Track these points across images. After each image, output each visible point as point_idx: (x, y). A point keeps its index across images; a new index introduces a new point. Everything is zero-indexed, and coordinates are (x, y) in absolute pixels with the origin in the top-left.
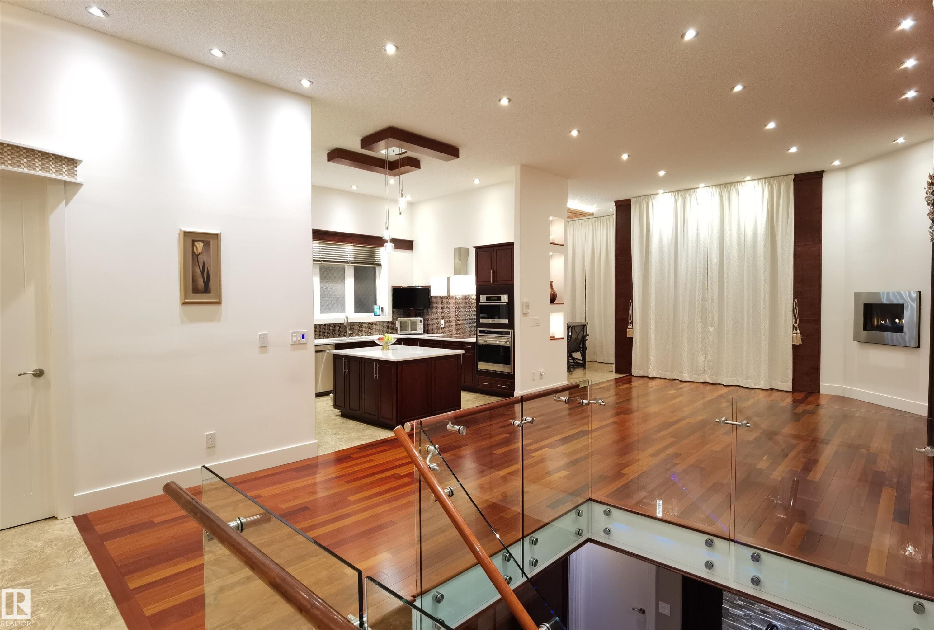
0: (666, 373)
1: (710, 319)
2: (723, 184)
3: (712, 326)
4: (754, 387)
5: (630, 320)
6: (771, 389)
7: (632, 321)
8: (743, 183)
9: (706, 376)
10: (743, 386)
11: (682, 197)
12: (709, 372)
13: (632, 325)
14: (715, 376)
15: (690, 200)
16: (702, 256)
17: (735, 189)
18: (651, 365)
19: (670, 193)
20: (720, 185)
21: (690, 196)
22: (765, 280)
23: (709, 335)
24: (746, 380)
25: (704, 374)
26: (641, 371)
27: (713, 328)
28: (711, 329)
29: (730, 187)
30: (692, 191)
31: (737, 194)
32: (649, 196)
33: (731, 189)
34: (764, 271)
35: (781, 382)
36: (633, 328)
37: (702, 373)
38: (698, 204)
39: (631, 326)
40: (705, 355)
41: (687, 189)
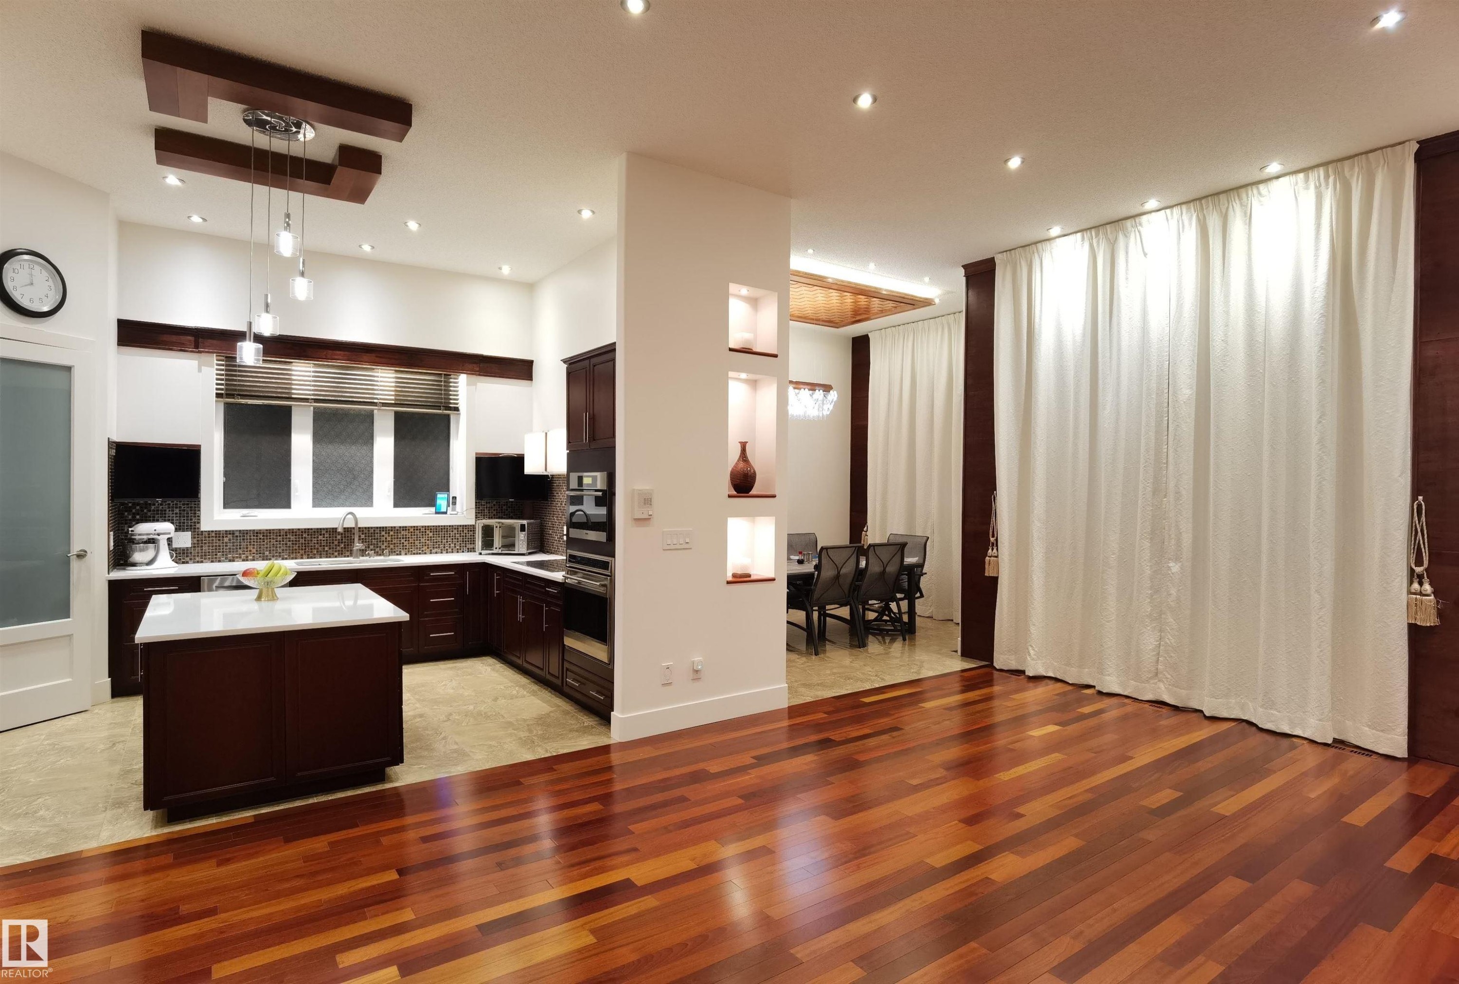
0: (1068, 668)
1: (1173, 542)
2: (1206, 197)
3: (1177, 559)
4: (1290, 732)
5: (993, 536)
6: (1339, 743)
7: (997, 540)
8: (1262, 187)
9: (1161, 685)
10: (1258, 724)
11: (1108, 240)
12: (1169, 676)
13: (997, 549)
14: (1184, 689)
15: (1127, 247)
16: (1154, 385)
17: (1241, 204)
18: (1031, 646)
19: (1079, 235)
20: (1200, 199)
21: (1126, 236)
22: (1321, 441)
23: (1168, 583)
24: (1266, 708)
25: (1156, 681)
27: (1180, 564)
28: (1175, 567)
29: (1226, 202)
30: (1129, 223)
31: (1246, 216)
32: (1033, 245)
33: (1228, 208)
34: (1320, 417)
36: (997, 557)
37: (1151, 678)
38: (1145, 254)
39: (995, 550)
40: (1161, 631)
41: (1118, 221)
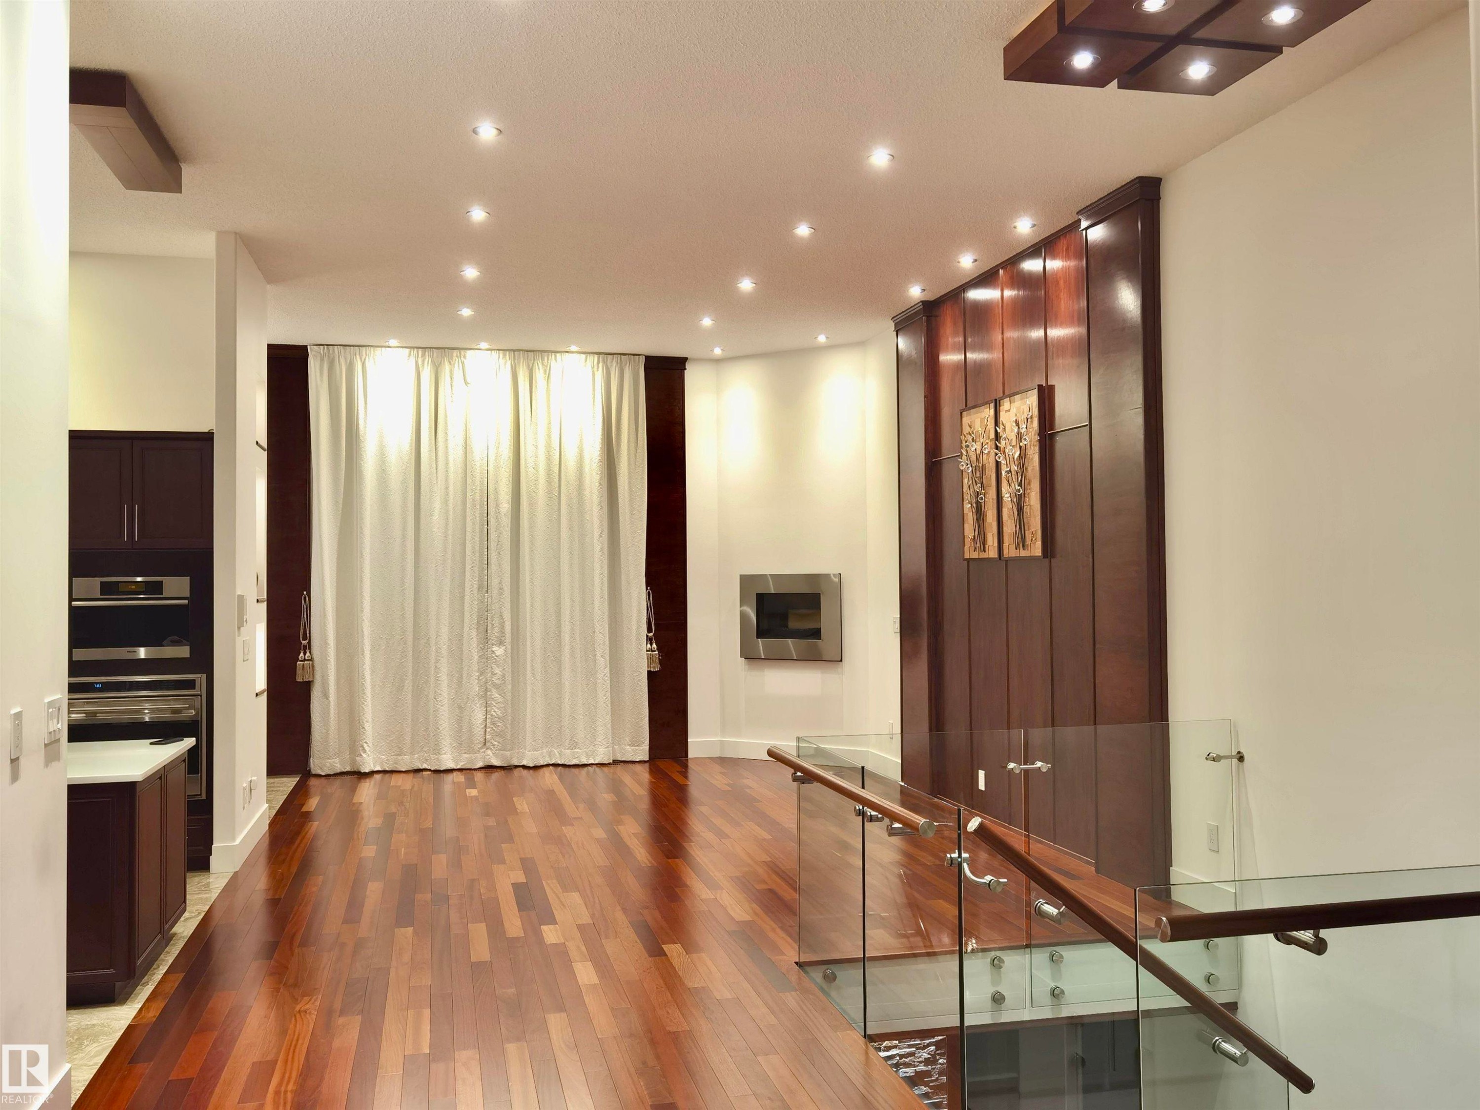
0: (400, 758)
1: (496, 629)
2: (520, 350)
3: (501, 643)
4: (586, 763)
5: (304, 640)
6: (616, 762)
7: (309, 643)
8: (558, 355)
9: (489, 752)
10: (566, 763)
11: (433, 363)
12: (496, 743)
13: (310, 653)
14: (509, 751)
15: (451, 372)
16: (478, 497)
17: (543, 364)
18: (366, 743)
19: (408, 350)
20: (514, 351)
21: (450, 364)
22: (602, 549)
23: (493, 665)
24: (571, 749)
25: (484, 750)
26: (337, 760)
27: (504, 648)
28: (499, 651)
29: (533, 359)
30: (455, 353)
31: (545, 374)
32: (357, 348)
33: (533, 363)
34: (601, 533)
35: (629, 745)
36: (311, 660)
37: (481, 748)
38: (466, 383)
39: (308, 654)
40: (486, 707)
41: (444, 348)
